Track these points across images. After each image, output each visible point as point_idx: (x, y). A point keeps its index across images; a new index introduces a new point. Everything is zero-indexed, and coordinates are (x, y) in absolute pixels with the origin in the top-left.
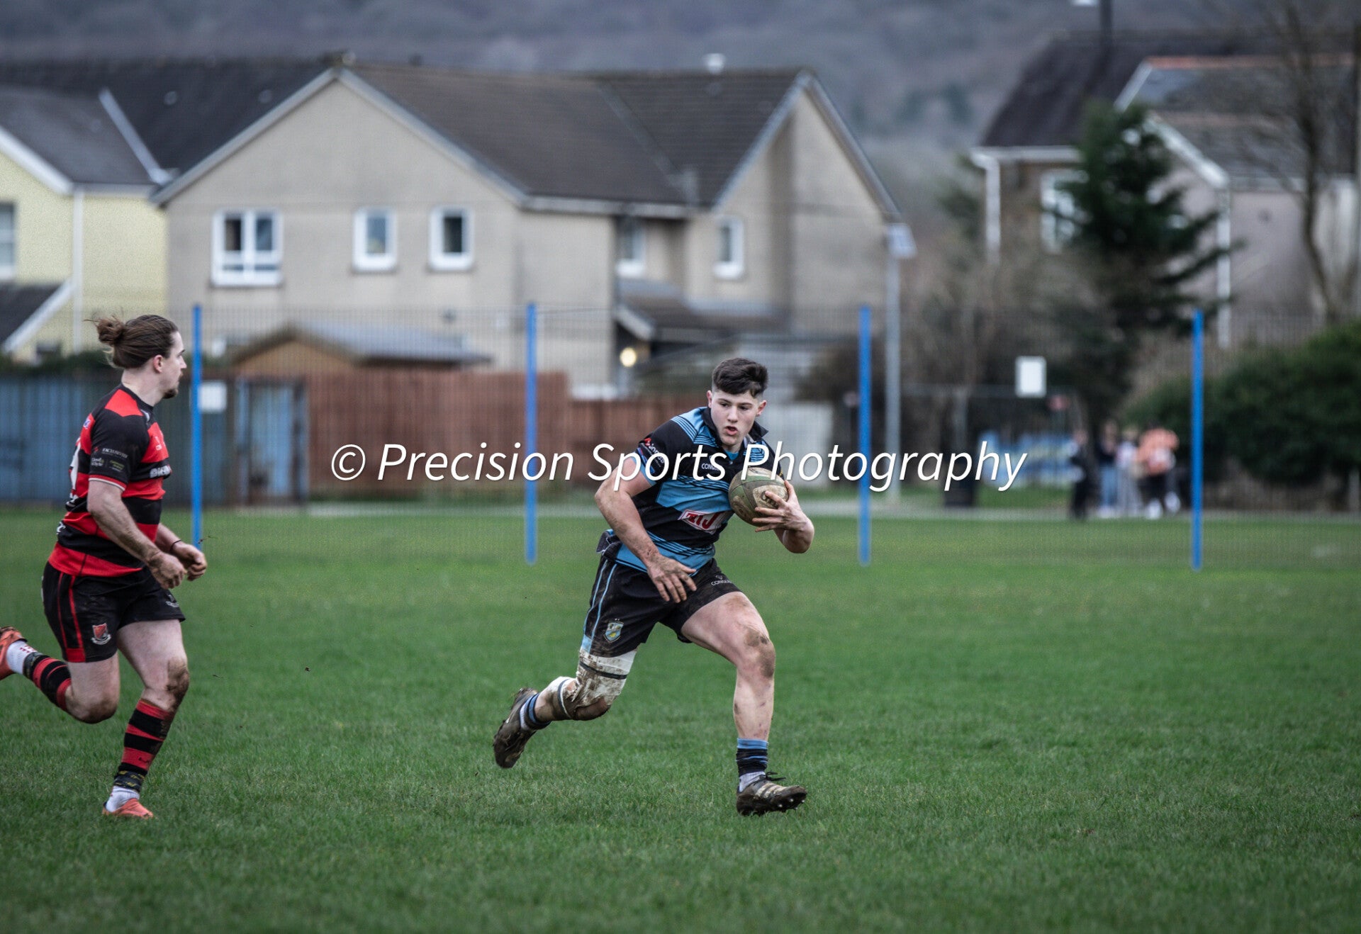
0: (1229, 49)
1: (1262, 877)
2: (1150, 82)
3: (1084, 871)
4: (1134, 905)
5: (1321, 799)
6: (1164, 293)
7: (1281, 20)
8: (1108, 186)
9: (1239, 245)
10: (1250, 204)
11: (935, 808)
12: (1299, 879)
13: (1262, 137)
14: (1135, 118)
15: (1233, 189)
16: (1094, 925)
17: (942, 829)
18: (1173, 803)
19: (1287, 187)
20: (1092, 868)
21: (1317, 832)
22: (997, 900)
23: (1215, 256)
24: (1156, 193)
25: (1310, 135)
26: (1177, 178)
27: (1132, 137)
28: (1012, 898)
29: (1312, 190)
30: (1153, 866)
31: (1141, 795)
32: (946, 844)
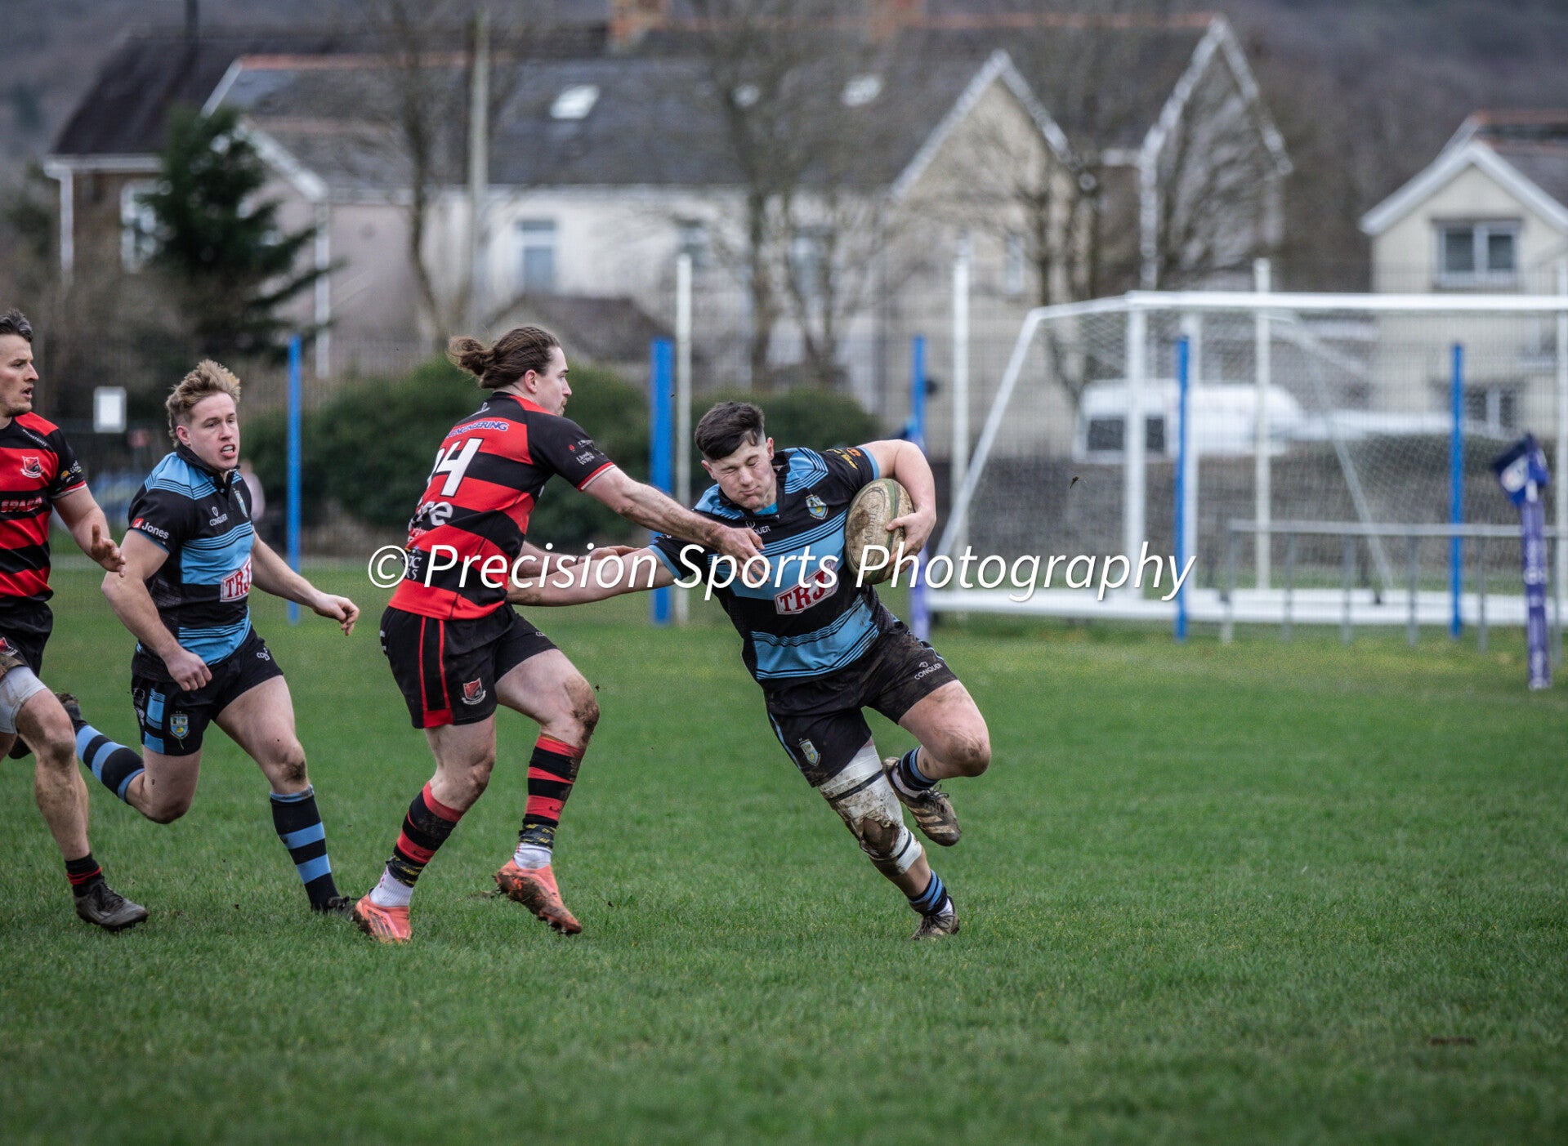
0: (328, 47)
1: (371, 962)
2: (240, 84)
3: (173, 957)
4: (229, 996)
5: (434, 877)
6: (255, 317)
7: (386, 15)
8: (195, 199)
9: (338, 265)
10: (352, 218)
11: (7, 888)
12: (412, 966)
13: (366, 145)
14: (224, 122)
15: (333, 202)
16: (185, 1016)
17: (15, 911)
18: (271, 881)
19: (390, 200)
20: (181, 954)
21: (431, 913)
22: (77, 989)
23: (312, 277)
24: (247, 206)
25: (418, 142)
26: (269, 191)
27: (221, 145)
28: (94, 987)
29: (420, 203)
30: (250, 951)
31: (235, 873)
32: (19, 927)
